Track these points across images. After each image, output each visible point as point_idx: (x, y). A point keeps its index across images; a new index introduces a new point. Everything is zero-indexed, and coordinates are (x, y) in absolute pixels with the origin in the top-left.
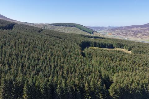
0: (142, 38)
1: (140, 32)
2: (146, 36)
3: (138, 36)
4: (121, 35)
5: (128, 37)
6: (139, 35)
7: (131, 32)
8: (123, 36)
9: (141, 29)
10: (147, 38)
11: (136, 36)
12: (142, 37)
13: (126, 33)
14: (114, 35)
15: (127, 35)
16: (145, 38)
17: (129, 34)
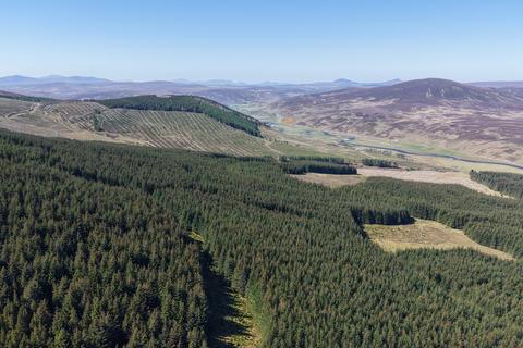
0: (391, 138)
1: (380, 117)
2: (401, 129)
3: (378, 130)
4: (324, 124)
5: (349, 134)
6: (381, 126)
7: (354, 116)
8: (333, 129)
9: (380, 104)
10: (404, 137)
11: (372, 132)
12: (392, 133)
13: (341, 120)
14: (304, 124)
15: (345, 127)
16: (399, 137)
17: (350, 123)
